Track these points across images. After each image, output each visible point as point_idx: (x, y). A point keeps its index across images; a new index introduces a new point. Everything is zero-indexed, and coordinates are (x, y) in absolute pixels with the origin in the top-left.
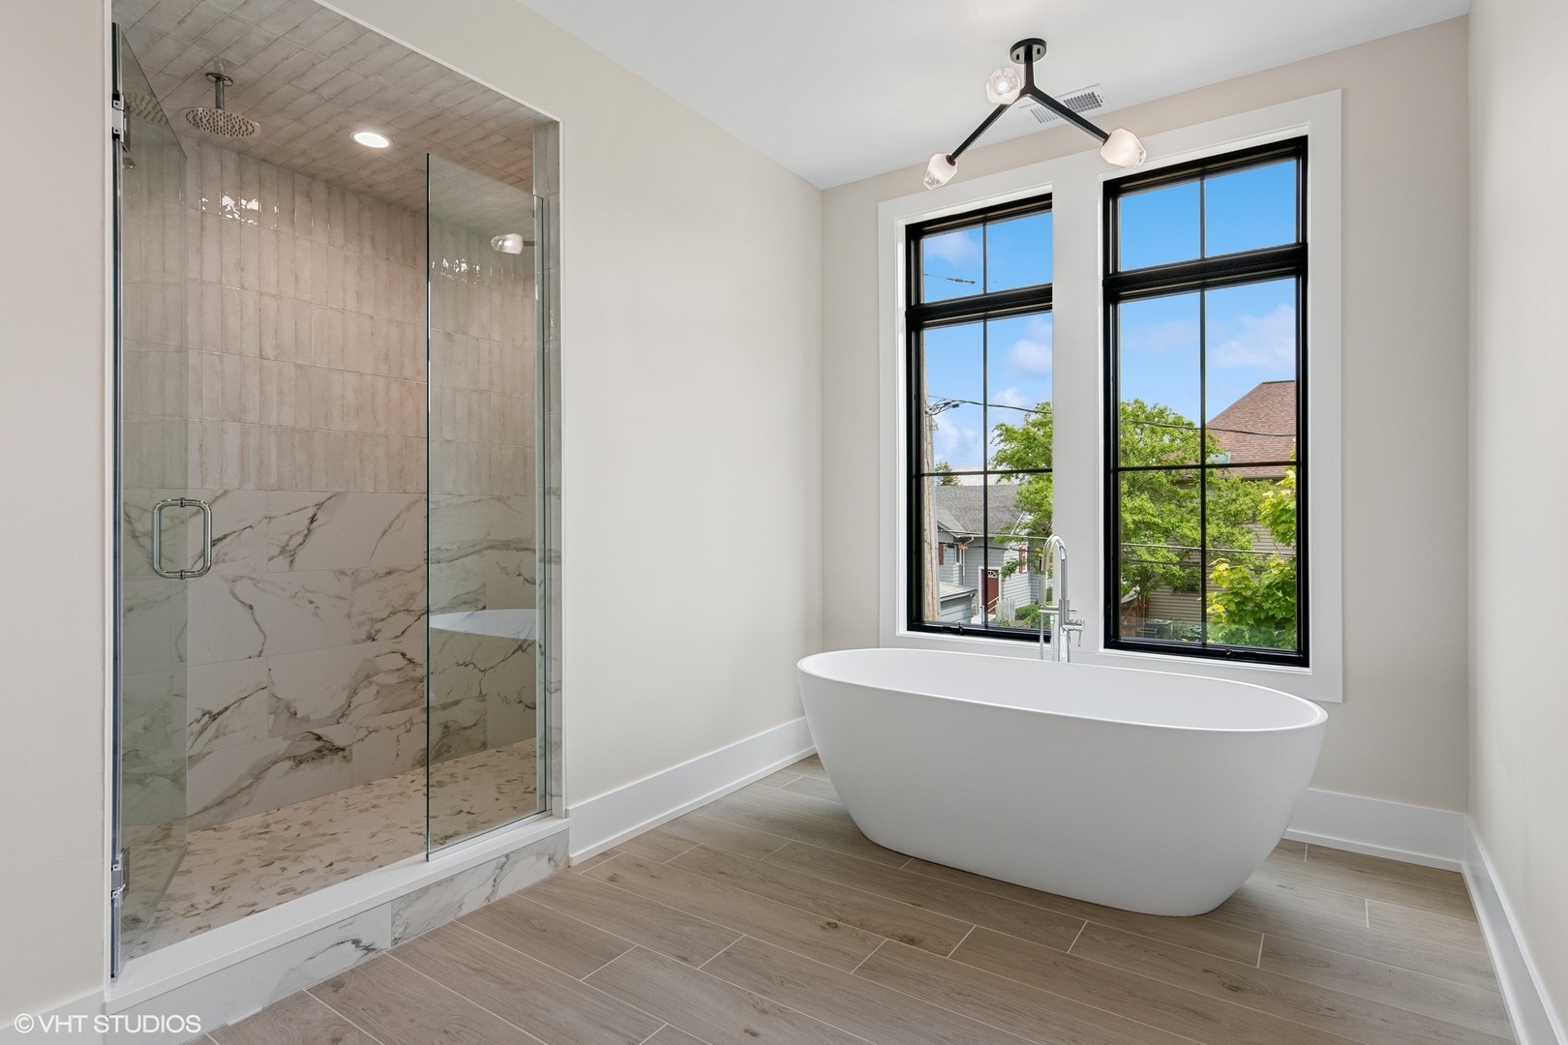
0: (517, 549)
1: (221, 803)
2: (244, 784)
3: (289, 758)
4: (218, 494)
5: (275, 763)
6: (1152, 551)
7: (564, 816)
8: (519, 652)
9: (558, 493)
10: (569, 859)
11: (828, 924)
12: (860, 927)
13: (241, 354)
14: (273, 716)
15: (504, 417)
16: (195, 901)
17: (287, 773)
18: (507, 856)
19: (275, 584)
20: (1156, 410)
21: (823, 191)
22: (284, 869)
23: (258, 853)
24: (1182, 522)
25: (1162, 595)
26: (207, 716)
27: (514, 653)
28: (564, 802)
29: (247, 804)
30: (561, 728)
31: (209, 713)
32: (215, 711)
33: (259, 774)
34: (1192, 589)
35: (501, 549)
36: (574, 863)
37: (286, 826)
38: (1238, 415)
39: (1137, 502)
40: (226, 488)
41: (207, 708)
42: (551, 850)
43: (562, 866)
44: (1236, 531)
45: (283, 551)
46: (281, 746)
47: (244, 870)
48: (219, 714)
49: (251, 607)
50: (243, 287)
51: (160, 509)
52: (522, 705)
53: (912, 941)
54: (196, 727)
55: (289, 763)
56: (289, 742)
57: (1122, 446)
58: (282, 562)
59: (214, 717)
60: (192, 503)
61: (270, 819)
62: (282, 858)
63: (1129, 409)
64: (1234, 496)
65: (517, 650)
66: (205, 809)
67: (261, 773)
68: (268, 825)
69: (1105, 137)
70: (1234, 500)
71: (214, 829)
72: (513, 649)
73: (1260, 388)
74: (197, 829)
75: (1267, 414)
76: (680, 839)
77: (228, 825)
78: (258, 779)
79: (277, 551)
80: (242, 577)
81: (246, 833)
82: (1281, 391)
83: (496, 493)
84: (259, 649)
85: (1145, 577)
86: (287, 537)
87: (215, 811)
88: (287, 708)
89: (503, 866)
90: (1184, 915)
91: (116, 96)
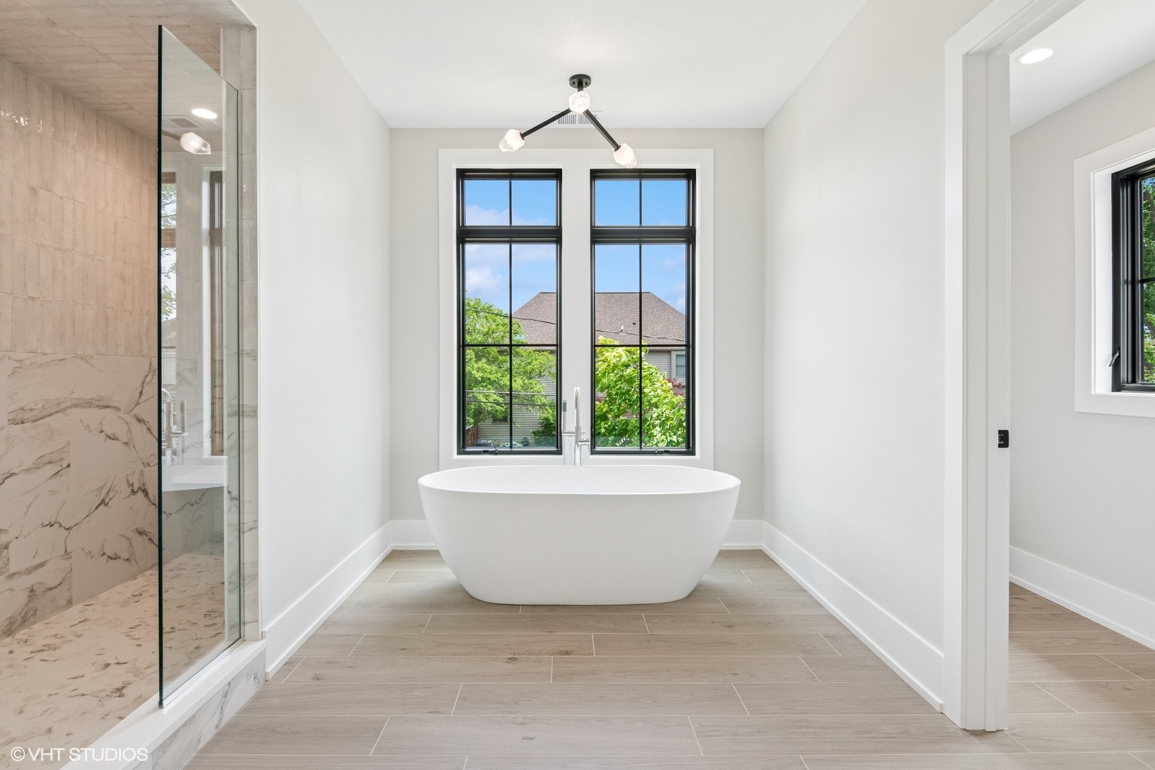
0: (99, 407)
6: (487, 396)
7: (260, 637)
8: (102, 506)
9: (254, 355)
10: (266, 674)
11: (509, 659)
12: (530, 654)
15: (87, 278)
18: (229, 684)
20: (487, 305)
21: (391, 129)
24: (503, 376)
25: (487, 424)
27: (97, 508)
28: (260, 626)
30: (257, 562)
34: (504, 420)
35: (83, 407)
36: (270, 676)
38: (528, 311)
39: (480, 364)
42: (254, 670)
43: (262, 681)
44: (532, 381)
52: (105, 557)
53: (567, 653)
57: (467, 327)
63: (472, 304)
64: (530, 361)
65: (100, 504)
69: (617, 147)
70: (529, 363)
72: (96, 504)
73: (538, 296)
75: (543, 312)
76: (347, 635)
82: (550, 298)
83: (80, 352)
85: (479, 413)
89: (226, 693)
90: (681, 598)
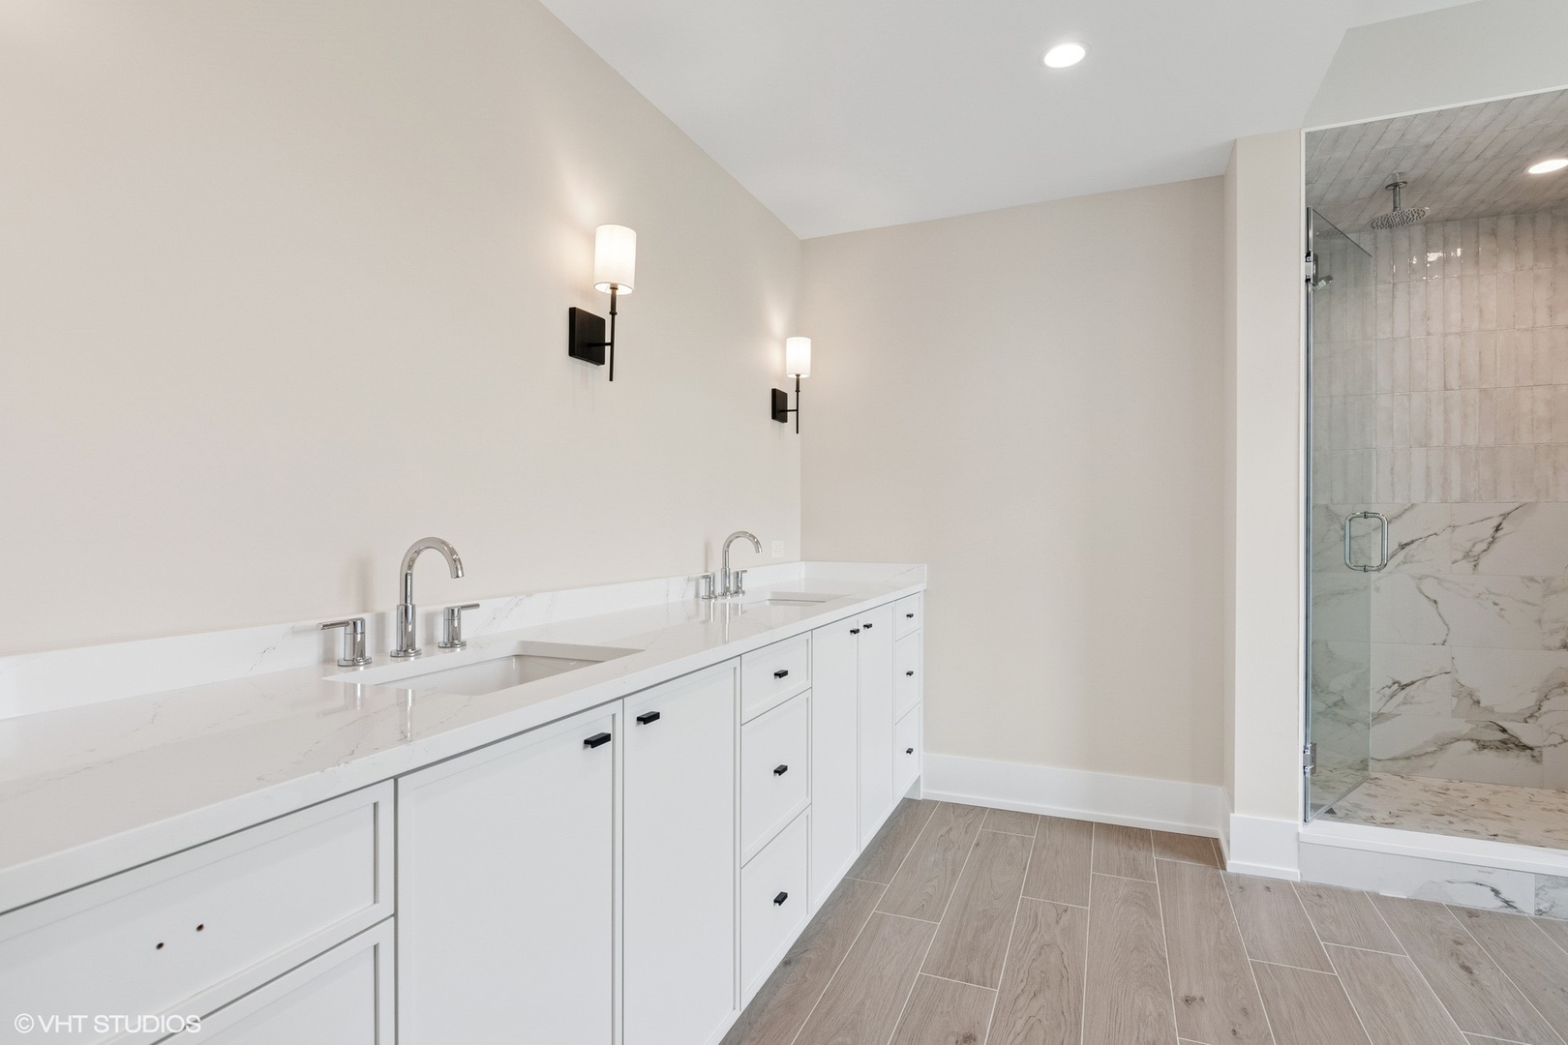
1: (1408, 758)
2: (1429, 750)
3: (1472, 740)
4: (1406, 507)
5: (1458, 740)
13: (1427, 390)
14: (1455, 700)
16: (1374, 815)
17: (1469, 752)
19: (1458, 584)
22: (1451, 822)
23: (1433, 804)
26: (1397, 685)
29: (1431, 767)
31: (1398, 682)
32: (1404, 682)
33: (1443, 745)
37: (1463, 795)
40: (1413, 502)
41: (1397, 679)
45: (1467, 555)
46: (1464, 727)
47: (1418, 811)
48: (1407, 685)
49: (1435, 602)
50: (1429, 334)
51: (1350, 520)
54: (1388, 692)
55: (1471, 745)
56: (1473, 726)
58: (1467, 566)
59: (1403, 687)
60: (1375, 515)
61: (1451, 786)
62: (1452, 815)
66: (1394, 759)
67: (1444, 745)
68: (1448, 789)
71: (1402, 777)
74: (1388, 772)
77: (1414, 778)
78: (1442, 749)
79: (1460, 555)
80: (1428, 576)
81: (1428, 788)
84: (1443, 639)
86: (1471, 544)
87: (1403, 763)
88: (1471, 695)
91: (1308, 254)
